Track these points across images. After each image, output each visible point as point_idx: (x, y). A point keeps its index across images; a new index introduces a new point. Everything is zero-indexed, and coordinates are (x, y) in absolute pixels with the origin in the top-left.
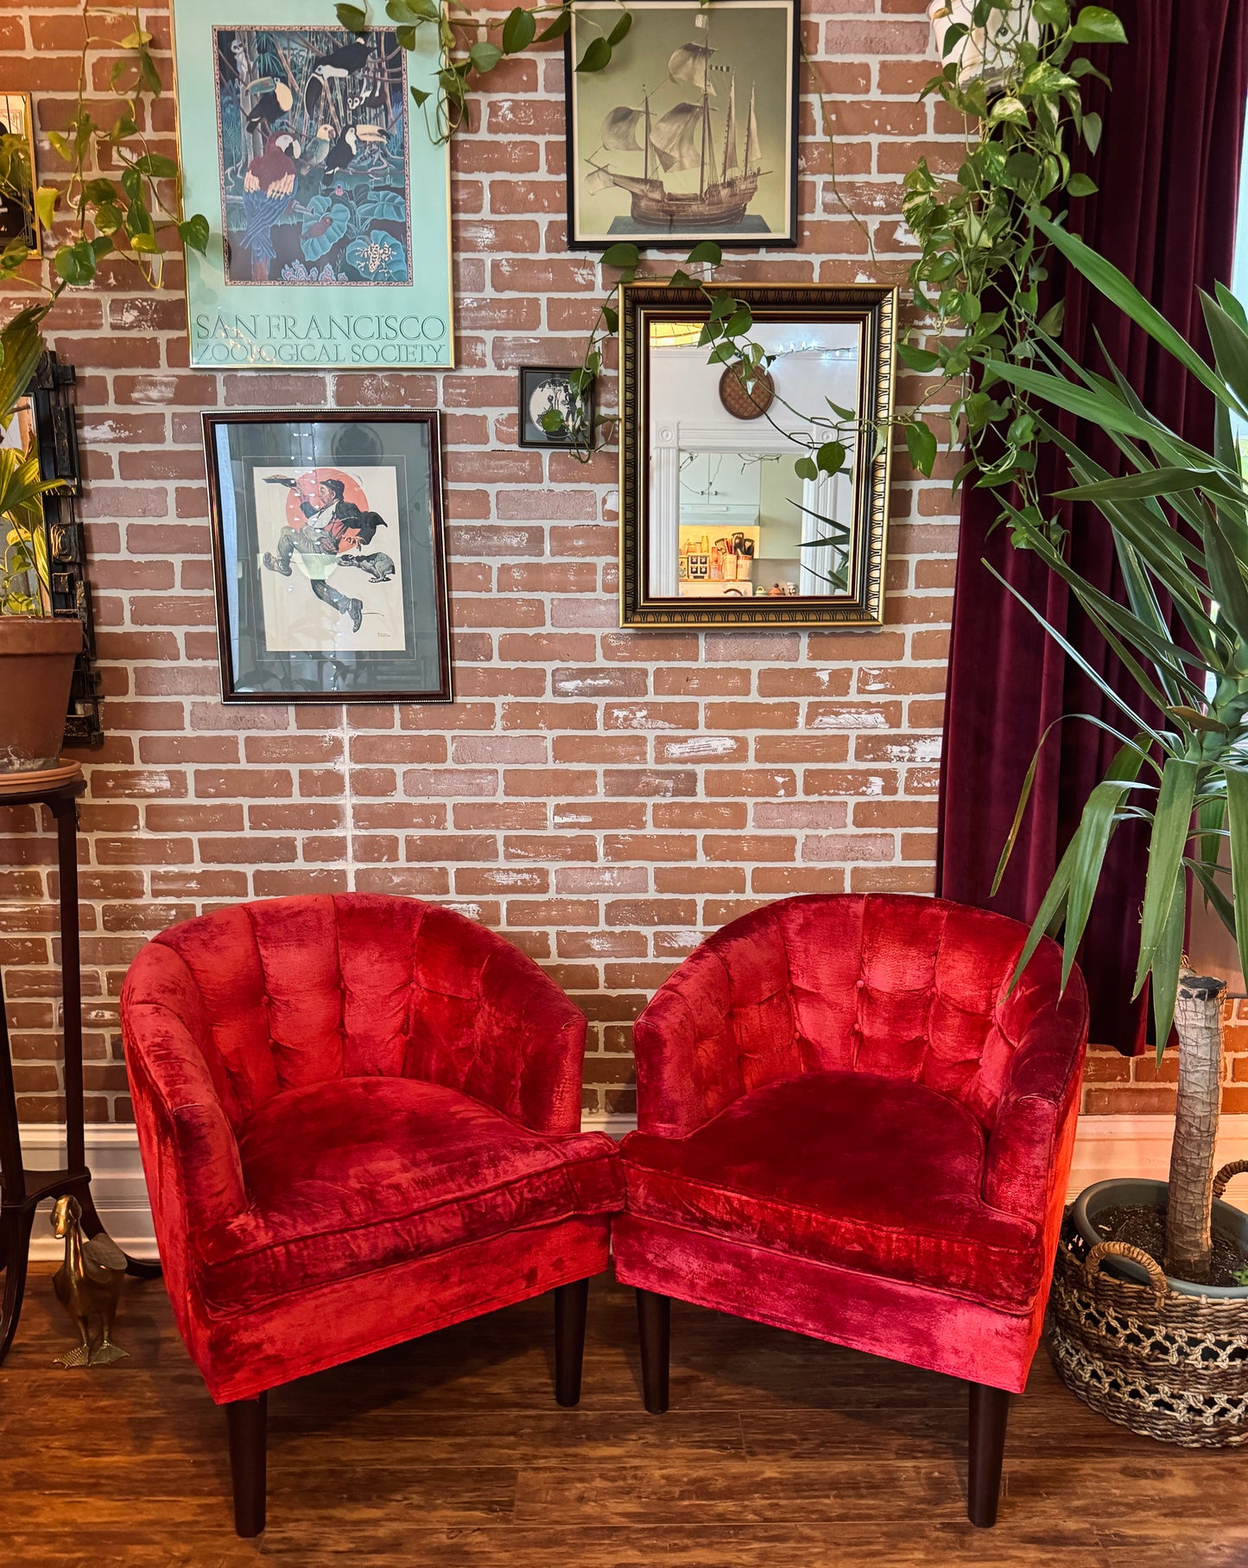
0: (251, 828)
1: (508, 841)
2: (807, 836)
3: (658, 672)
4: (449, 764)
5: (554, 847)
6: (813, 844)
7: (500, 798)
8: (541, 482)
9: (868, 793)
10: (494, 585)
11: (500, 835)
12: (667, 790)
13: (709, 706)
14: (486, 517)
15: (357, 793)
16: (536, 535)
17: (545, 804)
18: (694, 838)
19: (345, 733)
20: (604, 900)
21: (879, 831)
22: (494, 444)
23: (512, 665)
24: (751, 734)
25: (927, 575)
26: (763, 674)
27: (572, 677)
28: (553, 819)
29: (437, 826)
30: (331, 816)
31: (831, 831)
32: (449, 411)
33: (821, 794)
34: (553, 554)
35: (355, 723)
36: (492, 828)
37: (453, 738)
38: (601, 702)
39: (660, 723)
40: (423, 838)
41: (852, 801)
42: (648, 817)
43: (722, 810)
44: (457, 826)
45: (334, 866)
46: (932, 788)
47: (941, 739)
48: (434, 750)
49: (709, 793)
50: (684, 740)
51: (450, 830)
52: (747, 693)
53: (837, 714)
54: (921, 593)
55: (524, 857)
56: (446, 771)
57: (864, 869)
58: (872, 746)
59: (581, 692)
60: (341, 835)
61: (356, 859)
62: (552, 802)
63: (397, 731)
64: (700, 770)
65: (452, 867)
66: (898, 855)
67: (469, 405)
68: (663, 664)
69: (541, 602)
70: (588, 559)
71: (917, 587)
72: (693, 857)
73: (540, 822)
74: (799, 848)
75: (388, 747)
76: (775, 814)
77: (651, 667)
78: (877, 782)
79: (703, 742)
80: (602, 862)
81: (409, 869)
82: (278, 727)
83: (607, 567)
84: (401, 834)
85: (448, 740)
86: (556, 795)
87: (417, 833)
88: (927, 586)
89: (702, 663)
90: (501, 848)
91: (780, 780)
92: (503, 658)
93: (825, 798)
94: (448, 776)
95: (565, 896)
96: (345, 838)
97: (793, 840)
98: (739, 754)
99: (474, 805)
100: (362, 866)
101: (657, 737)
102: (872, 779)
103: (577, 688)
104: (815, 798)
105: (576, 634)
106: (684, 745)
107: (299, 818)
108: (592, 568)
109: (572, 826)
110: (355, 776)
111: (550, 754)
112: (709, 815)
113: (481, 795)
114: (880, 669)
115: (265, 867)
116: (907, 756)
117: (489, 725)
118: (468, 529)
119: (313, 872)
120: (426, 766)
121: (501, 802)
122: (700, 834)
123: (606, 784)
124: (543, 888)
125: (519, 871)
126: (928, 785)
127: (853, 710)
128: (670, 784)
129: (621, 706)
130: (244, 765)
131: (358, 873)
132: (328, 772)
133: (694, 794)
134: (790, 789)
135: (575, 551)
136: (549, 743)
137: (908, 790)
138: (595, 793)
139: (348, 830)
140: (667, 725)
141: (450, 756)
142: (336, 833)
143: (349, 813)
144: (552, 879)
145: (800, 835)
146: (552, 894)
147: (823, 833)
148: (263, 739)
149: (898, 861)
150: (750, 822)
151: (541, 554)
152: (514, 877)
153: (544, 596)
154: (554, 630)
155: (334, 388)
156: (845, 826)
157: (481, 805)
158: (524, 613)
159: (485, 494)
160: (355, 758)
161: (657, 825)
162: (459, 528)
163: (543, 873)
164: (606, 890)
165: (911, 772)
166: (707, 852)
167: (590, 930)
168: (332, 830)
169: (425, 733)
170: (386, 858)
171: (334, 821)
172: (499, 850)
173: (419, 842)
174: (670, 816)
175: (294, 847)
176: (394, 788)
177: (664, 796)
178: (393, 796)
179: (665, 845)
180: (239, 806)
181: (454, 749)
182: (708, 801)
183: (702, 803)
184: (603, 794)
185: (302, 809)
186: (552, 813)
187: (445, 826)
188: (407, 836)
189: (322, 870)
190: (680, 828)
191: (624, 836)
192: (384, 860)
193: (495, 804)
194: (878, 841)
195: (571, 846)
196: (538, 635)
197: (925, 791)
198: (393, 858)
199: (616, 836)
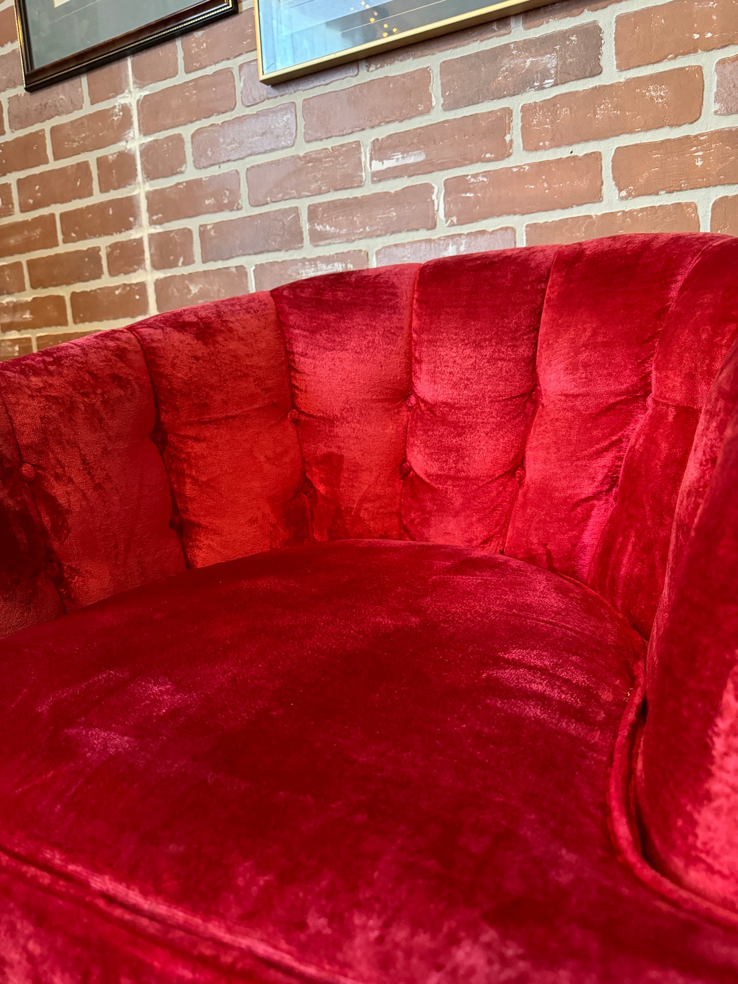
0: (64, 241)
1: (313, 214)
4: (239, 110)
5: (373, 213)
7: (303, 149)
11: (303, 205)
12: (545, 75)
15: (151, 175)
17: (357, 145)
18: (596, 157)
19: (132, 96)
28: (369, 166)
29: (231, 207)
30: (127, 213)
35: (141, 79)
36: (293, 197)
37: (241, 67)
40: (217, 226)
42: (515, 135)
43: (652, 92)
44: (253, 203)
45: (134, 278)
48: (221, 93)
49: (623, 64)
51: (247, 211)
55: (334, 236)
56: (236, 121)
60: (137, 236)
61: (156, 266)
62: (367, 138)
63: (181, 77)
64: (607, 18)
72: (595, 195)
73: (353, 175)
75: (174, 103)
80: (443, 229)
81: (206, 273)
82: (75, 108)
84: (193, 224)
85: (236, 72)
86: (372, 126)
87: (210, 220)
90: (306, 226)
94: (238, 127)
96: (141, 239)
99: (268, 166)
100: (160, 274)
107: (100, 221)
109: (397, 173)
110: (146, 151)
112: (625, 106)
113: (277, 148)
115: (79, 287)
119: (117, 288)
120: (214, 119)
121: (302, 154)
122: (607, 148)
123: (444, 87)
125: (329, 260)
128: (550, 61)
130: (53, 165)
131: (157, 285)
132: (121, 154)
133: (596, 70)
138: (429, 109)
139: (144, 230)
141: (238, 98)
142: (134, 234)
143: (143, 205)
148: (64, 126)
150: (710, 104)
152: (324, 268)
157: (279, 163)
160: (146, 131)
161: (530, 146)
168: (130, 232)
169: (210, 70)
170: (181, 260)
171: (131, 219)
172: (304, 229)
173: (212, 233)
174: (552, 122)
175: (99, 259)
176: (183, 162)
177: (541, 88)
178: (182, 172)
179: (546, 180)
180: (53, 215)
181: (242, 85)
182: (622, 80)
183: (612, 85)
184: (441, 108)
185: (100, 208)
186: (368, 156)
187: (238, 204)
188: (201, 226)
189: (125, 285)
190: (570, 144)
191: (475, 176)
192: (180, 264)
193: (293, 159)
195: (396, 207)
198: (189, 259)
199: (463, 179)
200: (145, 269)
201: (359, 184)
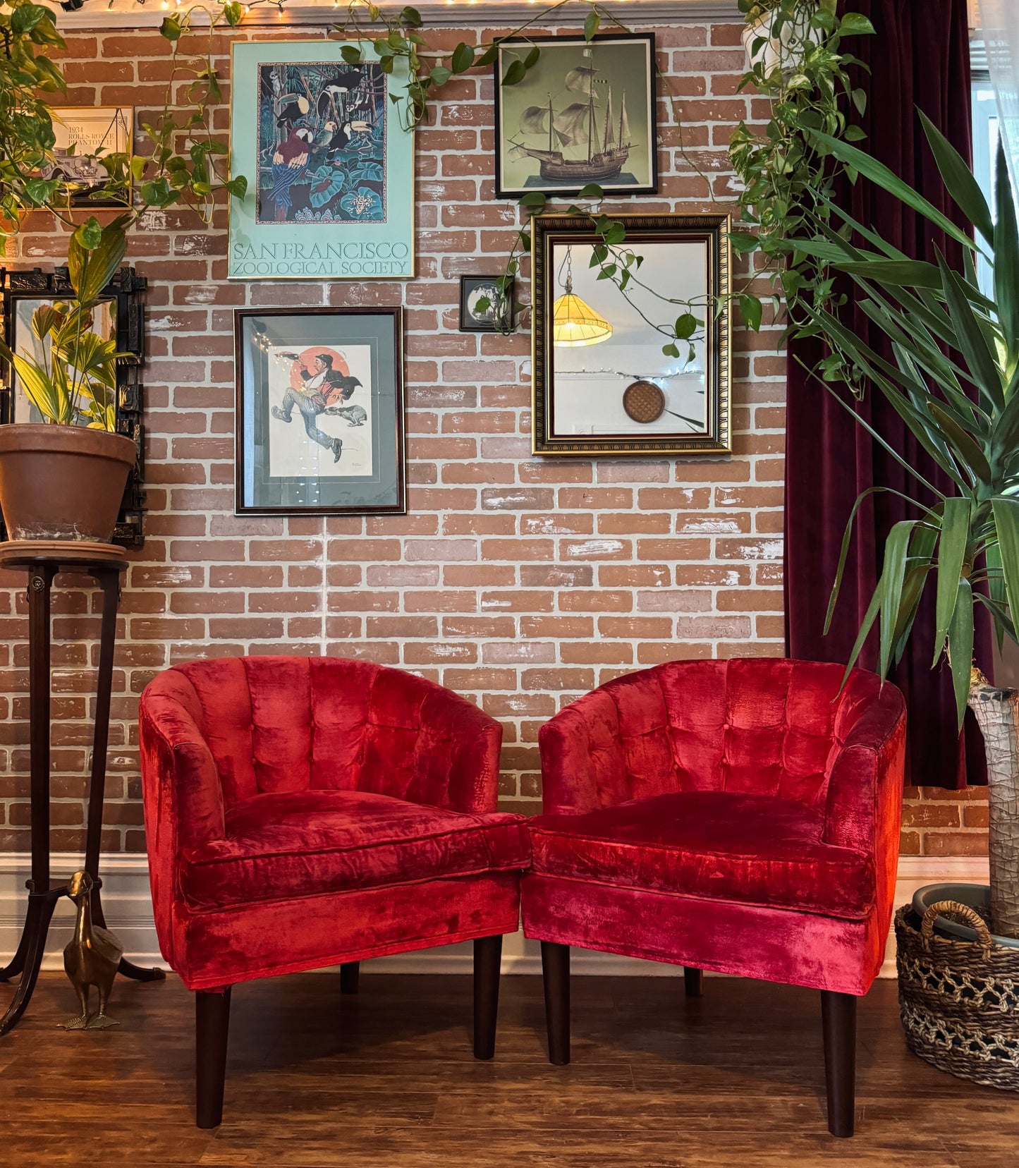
0: (250, 611)
1: (446, 621)
2: (681, 618)
3: (562, 491)
4: (402, 562)
5: (482, 626)
6: (686, 624)
7: (441, 588)
8: (475, 354)
9: (727, 583)
10: (439, 428)
11: (440, 616)
12: (569, 581)
13: (601, 517)
14: (435, 380)
15: (331, 583)
16: (471, 393)
17: (475, 592)
18: (591, 619)
19: (324, 538)
20: (521, 668)
21: (738, 614)
22: (442, 330)
23: (451, 486)
24: (634, 538)
25: (765, 418)
26: (642, 493)
27: (496, 495)
28: (481, 604)
29: (391, 610)
30: (311, 602)
31: (700, 614)
32: (410, 307)
33: (690, 585)
34: (483, 406)
35: (332, 531)
36: (434, 611)
37: (406, 541)
38: (518, 513)
39: (564, 530)
40: (380, 619)
41: (715, 590)
42: (555, 603)
43: (613, 597)
44: (407, 610)
45: (311, 641)
46: (777, 579)
47: (782, 542)
48: (391, 551)
49: (602, 584)
50: (582, 542)
51: (402, 613)
52: (630, 506)
53: (700, 522)
54: (761, 432)
55: (458, 634)
56: (400, 566)
57: (728, 645)
58: (729, 547)
59: (504, 507)
60: (317, 616)
61: (329, 635)
62: (480, 590)
63: (364, 536)
64: (595, 565)
65: (402, 641)
66: (754, 633)
67: (424, 303)
68: (566, 485)
69: (474, 440)
70: (509, 409)
71: (757, 427)
72: (591, 635)
73: (470, 606)
74: (674, 627)
75: (356, 548)
76: (654, 600)
77: (556, 487)
78: (734, 576)
79: (596, 544)
80: (519, 638)
81: (369, 644)
82: (275, 534)
83: (523, 414)
84: (363, 616)
85: (402, 543)
86: (483, 585)
87: (375, 615)
88: (764, 427)
89: (594, 484)
90: (440, 627)
91: (657, 573)
92: (445, 481)
94: (401, 570)
95: (490, 666)
96: (320, 619)
97: (669, 621)
98: (625, 553)
99: (420, 593)
100: (333, 641)
101: (562, 541)
102: (730, 572)
103: (500, 503)
104: (685, 588)
105: (500, 463)
106: (583, 546)
107: (286, 603)
108: (512, 415)
109: (496, 609)
110: (330, 570)
111: (479, 553)
112: (603, 601)
113: (425, 585)
114: (732, 488)
115: (259, 641)
116: (757, 554)
117: (433, 531)
118: (421, 389)
119: (295, 645)
120: (385, 563)
121: (441, 591)
122: (596, 616)
123: (522, 577)
124: (473, 659)
125: (454, 645)
126: (775, 577)
127: (713, 519)
128: (571, 576)
129: (533, 517)
130: (248, 562)
131: (329, 645)
132: (310, 568)
133: (590, 584)
134: (666, 580)
135: (499, 404)
136: (478, 545)
137: (759, 581)
138: (513, 584)
139: (323, 613)
140: (569, 531)
141: (403, 555)
142: (314, 615)
143: (325, 599)
144: (480, 652)
145: (675, 617)
146: (479, 664)
147: (693, 615)
148: (262, 542)
149: (754, 638)
150: (636, 606)
151: (474, 405)
152: (450, 649)
153: (477, 436)
154: (483, 461)
155: (329, 293)
156: (710, 610)
157: (426, 593)
158: (461, 448)
159: (434, 364)
160: (331, 557)
161: (562, 608)
162: (415, 388)
163: (473, 647)
164: (521, 661)
165: (760, 567)
166: (601, 630)
167: (509, 693)
168: (311, 613)
169: (385, 537)
170: (351, 634)
171: (313, 606)
173: (377, 622)
174: (572, 601)
175: (282, 626)
176: (360, 580)
177: (568, 586)
178: (358, 586)
179: (570, 625)
180: (243, 594)
181: (406, 550)
182: (602, 590)
183: (597, 591)
184: (519, 584)
185: (289, 596)
186: (480, 599)
187: (397, 609)
188: (368, 617)
189: (302, 644)
190: (580, 611)
191: (536, 617)
192: (350, 636)
193: (436, 592)
194: (737, 622)
195: (494, 625)
196: (471, 465)
197: (772, 582)
198: (357, 634)
199: (530, 618)
201: (475, 611)
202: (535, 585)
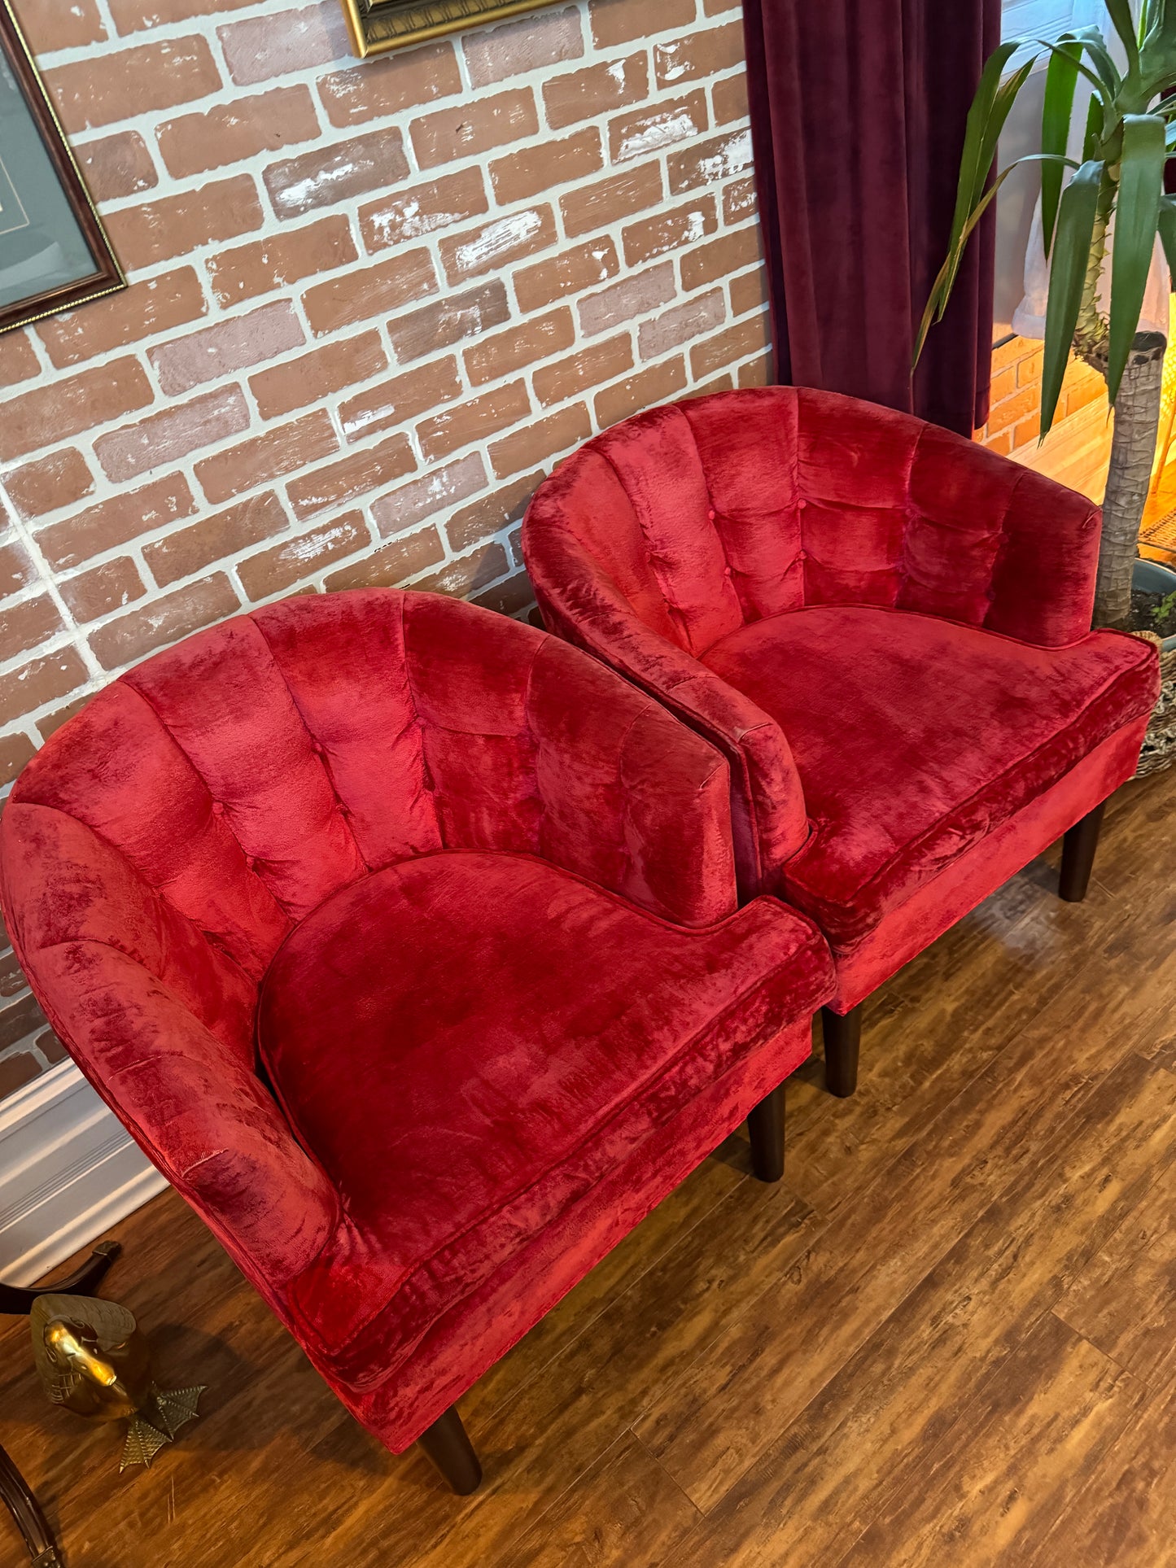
1: (294, 491)
2: (641, 326)
3: (415, 126)
4: (161, 402)
5: (357, 472)
6: (648, 334)
7: (259, 428)
9: (691, 239)
10: (108, 24)
11: (279, 486)
12: (473, 323)
13: (495, 167)
15: (31, 511)
17: (324, 410)
18: (521, 381)
20: (440, 520)
21: (707, 287)
23: (195, 182)
24: (553, 196)
26: (549, 89)
27: (295, 177)
28: (343, 430)
29: (183, 513)
31: (664, 308)
33: (645, 260)
36: (264, 480)
37: (150, 352)
38: (349, 207)
39: (440, 218)
40: (168, 541)
41: (676, 255)
42: (462, 376)
43: (545, 327)
44: (212, 501)
45: (49, 647)
46: (749, 207)
47: (749, 132)
48: (127, 386)
49: (523, 310)
50: (473, 236)
51: (206, 510)
52: (534, 130)
53: (642, 130)
55: (323, 505)
56: (160, 415)
57: (701, 347)
58: (686, 166)
59: (318, 200)
60: (37, 593)
61: (81, 619)
62: (331, 403)
63: (50, 376)
64: (506, 275)
65: (229, 565)
66: (729, 312)
68: (420, 111)
69: (200, 40)
72: (527, 410)
73: (325, 443)
74: (634, 346)
75: (47, 411)
76: (602, 309)
77: (402, 120)
78: (697, 218)
79: (499, 229)
81: (169, 598)
84: (132, 549)
85: (143, 359)
86: (334, 391)
87: (156, 537)
89: (469, 95)
90: (287, 506)
91: (598, 255)
92: (176, 173)
93: (651, 263)
94: (166, 423)
95: (394, 538)
96: (46, 597)
97: (627, 338)
98: (544, 236)
99: (223, 455)
100: (96, 625)
101: (442, 242)
102: (691, 217)
103: (310, 194)
104: (640, 267)
105: (278, 89)
106: (479, 243)
109: (371, 429)
110: (14, 484)
111: (306, 325)
112: (532, 341)
113: (228, 434)
114: (675, 42)
116: (720, 169)
117: (195, 309)
119: (21, 671)
120: (125, 419)
121: (262, 434)
122: (527, 373)
123: (395, 345)
124: (364, 539)
125: (323, 530)
126: (744, 204)
127: (658, 118)
128: (475, 312)
129: (379, 206)
131: (94, 640)
133: (506, 317)
134: (612, 265)
136: (298, 308)
137: (727, 219)
138: (385, 366)
139: (45, 582)
140: (449, 217)
141: (156, 388)
142: (28, 593)
143: (34, 552)
144: (371, 521)
145: (633, 327)
146: (377, 543)
147: (654, 314)
149: (731, 321)
150: (579, 332)
152: (321, 540)
153: (202, 25)
154: (242, 93)
156: (675, 295)
157: (234, 450)
158: (179, 69)
161: (475, 382)
163: (355, 518)
164: (438, 506)
165: (727, 191)
166: (541, 397)
167: (436, 569)
168: (18, 593)
169: (99, 361)
170: (125, 596)
171: (17, 576)
172: (286, 510)
173: (165, 550)
174: (487, 361)
176: (90, 479)
177: (473, 334)
178: (93, 492)
179: (493, 408)
181: (157, 372)
182: (526, 321)
183: (520, 326)
184: (396, 363)
186: (339, 421)
187: (193, 507)
188: (143, 548)
189: (35, 663)
190: (503, 374)
191: (440, 417)
192: (124, 601)
193: (254, 441)
194: (710, 302)
195: (380, 461)
196: (218, 110)
197: (742, 215)
198: (138, 591)
199: (430, 421)
200: (67, 630)
201: (336, 448)
202: (422, 354)
